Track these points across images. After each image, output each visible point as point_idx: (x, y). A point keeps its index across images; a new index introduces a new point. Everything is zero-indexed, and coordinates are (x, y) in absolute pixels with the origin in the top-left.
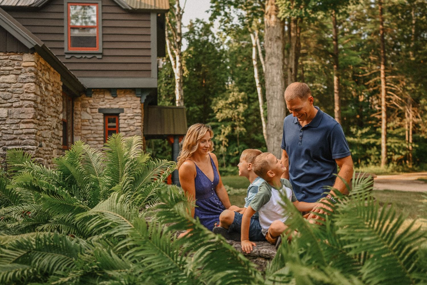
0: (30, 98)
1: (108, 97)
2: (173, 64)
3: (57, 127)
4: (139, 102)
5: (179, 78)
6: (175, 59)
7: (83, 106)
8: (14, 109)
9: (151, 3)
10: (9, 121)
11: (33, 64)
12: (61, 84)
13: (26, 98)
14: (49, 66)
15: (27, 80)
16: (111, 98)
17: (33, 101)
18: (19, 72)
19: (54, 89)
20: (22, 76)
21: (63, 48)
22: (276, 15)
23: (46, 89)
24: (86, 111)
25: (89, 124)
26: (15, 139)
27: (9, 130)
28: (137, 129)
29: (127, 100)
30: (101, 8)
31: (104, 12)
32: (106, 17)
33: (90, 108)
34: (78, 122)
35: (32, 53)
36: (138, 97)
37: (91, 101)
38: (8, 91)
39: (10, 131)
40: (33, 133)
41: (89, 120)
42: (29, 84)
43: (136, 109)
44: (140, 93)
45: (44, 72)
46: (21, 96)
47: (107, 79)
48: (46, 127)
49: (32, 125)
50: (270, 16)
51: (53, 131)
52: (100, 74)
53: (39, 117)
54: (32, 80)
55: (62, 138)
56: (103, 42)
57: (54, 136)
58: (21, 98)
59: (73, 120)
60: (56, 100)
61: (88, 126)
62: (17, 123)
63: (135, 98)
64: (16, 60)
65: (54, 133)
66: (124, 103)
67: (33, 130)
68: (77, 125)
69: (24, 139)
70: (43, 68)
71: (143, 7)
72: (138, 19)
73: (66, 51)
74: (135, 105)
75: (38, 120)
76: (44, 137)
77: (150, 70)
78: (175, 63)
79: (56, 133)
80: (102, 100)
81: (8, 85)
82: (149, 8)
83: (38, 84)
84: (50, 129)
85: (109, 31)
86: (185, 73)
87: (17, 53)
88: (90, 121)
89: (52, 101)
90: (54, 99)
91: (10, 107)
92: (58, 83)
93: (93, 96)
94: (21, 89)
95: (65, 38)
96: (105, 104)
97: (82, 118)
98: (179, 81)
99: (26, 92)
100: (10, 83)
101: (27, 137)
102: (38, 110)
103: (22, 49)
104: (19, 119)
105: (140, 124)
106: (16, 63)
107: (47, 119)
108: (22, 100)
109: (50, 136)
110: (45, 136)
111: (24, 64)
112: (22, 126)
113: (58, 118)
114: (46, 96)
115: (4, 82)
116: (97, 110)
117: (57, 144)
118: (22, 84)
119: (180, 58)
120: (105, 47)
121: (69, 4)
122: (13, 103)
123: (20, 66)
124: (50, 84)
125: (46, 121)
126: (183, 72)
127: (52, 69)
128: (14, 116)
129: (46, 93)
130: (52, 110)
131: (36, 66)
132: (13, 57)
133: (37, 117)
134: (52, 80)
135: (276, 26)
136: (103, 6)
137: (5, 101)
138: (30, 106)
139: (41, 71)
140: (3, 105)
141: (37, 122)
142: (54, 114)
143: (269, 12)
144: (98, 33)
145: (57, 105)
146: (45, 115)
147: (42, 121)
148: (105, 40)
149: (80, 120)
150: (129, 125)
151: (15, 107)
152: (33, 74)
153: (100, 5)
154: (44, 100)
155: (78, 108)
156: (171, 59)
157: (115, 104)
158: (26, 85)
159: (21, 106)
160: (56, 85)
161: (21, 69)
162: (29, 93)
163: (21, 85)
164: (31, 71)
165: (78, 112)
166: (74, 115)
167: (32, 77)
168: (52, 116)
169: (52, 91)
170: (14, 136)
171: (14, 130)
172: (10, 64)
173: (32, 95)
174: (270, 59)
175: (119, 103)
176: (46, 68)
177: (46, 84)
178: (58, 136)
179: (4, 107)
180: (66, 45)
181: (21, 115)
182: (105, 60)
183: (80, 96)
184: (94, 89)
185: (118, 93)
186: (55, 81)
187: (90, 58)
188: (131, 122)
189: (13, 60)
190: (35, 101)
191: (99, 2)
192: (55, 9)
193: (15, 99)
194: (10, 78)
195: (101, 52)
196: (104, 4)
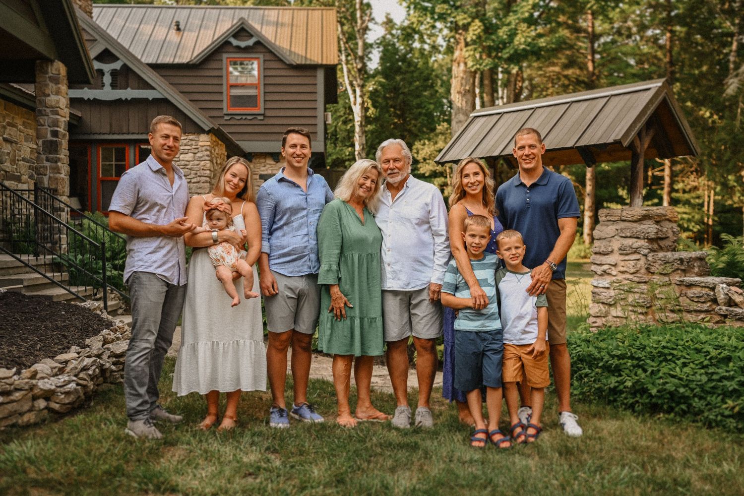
0: (205, 175)
1: (270, 161)
2: (352, 99)
5: (359, 119)
6: (354, 91)
9: (318, 58)
11: (209, 143)
12: (226, 154)
13: (202, 174)
14: (217, 140)
15: (203, 159)
16: (273, 162)
18: (196, 151)
20: (199, 155)
21: (222, 109)
22: (466, 64)
30: (262, 64)
31: (265, 67)
32: (269, 73)
35: (208, 134)
38: (187, 169)
42: (205, 162)
45: (215, 148)
46: (198, 173)
47: (268, 142)
50: (459, 64)
52: (262, 137)
54: (208, 158)
56: (265, 101)
64: (194, 140)
70: (214, 144)
71: (308, 62)
72: (303, 74)
73: (225, 111)
77: (316, 133)
78: (355, 97)
80: (263, 165)
81: (187, 163)
82: (316, 63)
83: (211, 161)
85: (271, 89)
86: (370, 111)
87: (195, 133)
93: (254, 160)
94: (199, 166)
95: (225, 98)
96: (267, 170)
98: (359, 123)
99: (203, 169)
100: (189, 161)
103: (200, 130)
106: (193, 142)
108: (199, 176)
111: (200, 144)
115: (183, 161)
116: (258, 177)
119: (362, 91)
120: (267, 106)
121: (228, 60)
122: (191, 178)
123: (197, 145)
124: (219, 158)
126: (367, 109)
127: (220, 142)
128: (193, 190)
129: (216, 168)
131: (211, 145)
132: (191, 137)
134: (220, 152)
135: (465, 77)
136: (265, 61)
138: (206, 182)
139: (213, 147)
143: (458, 59)
144: (259, 93)
148: (267, 99)
151: (194, 183)
152: (208, 153)
153: (262, 61)
156: (350, 91)
158: (202, 163)
159: (198, 182)
160: (222, 156)
161: (197, 148)
162: (205, 170)
163: (198, 162)
164: (207, 150)
167: (208, 156)
169: (220, 163)
172: (189, 144)
173: (208, 172)
174: (457, 116)
176: (216, 143)
177: (217, 158)
180: (224, 105)
181: (198, 190)
182: (267, 121)
184: (254, 152)
186: (222, 153)
187: (250, 120)
189: (191, 140)
190: (210, 177)
191: (261, 56)
192: (213, 65)
193: (194, 176)
194: (189, 156)
195: (262, 112)
196: (266, 59)
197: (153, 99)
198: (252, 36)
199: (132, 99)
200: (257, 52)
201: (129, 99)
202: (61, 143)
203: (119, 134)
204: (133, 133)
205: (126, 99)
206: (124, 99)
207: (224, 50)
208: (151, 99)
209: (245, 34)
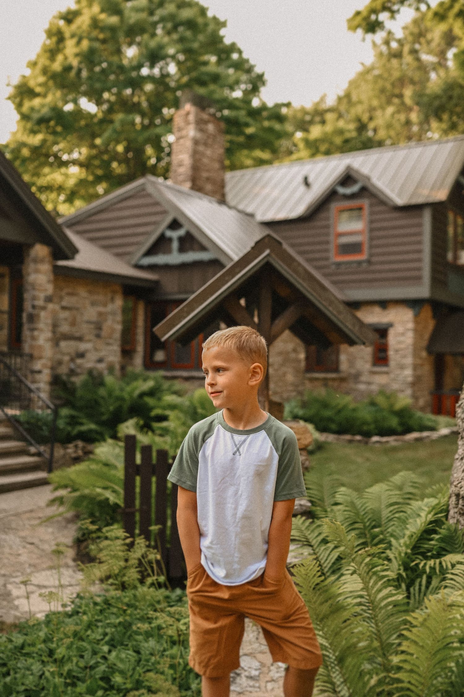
3: (294, 350)
4: (411, 314)
16: (381, 310)
28: (408, 347)
29: (398, 312)
31: (371, 212)
32: (373, 217)
36: (411, 309)
43: (407, 323)
55: (303, 361)
56: (371, 247)
63: (407, 310)
66: (394, 315)
72: (409, 216)
73: (332, 261)
74: (406, 318)
85: (377, 234)
95: (332, 247)
96: (373, 317)
105: (412, 341)
120: (372, 252)
144: (364, 238)
148: (372, 244)
150: (400, 342)
153: (367, 206)
157: (384, 318)
175: (389, 317)
178: (296, 359)
182: (373, 268)
184: (362, 301)
185: (388, 304)
187: (356, 267)
188: (402, 339)
191: (367, 201)
195: (367, 258)
196: (372, 203)
197: (209, 260)
198: (357, 182)
200: (363, 198)
201: (190, 262)
202: (38, 316)
206: (187, 262)
207: (331, 200)
209: (351, 181)
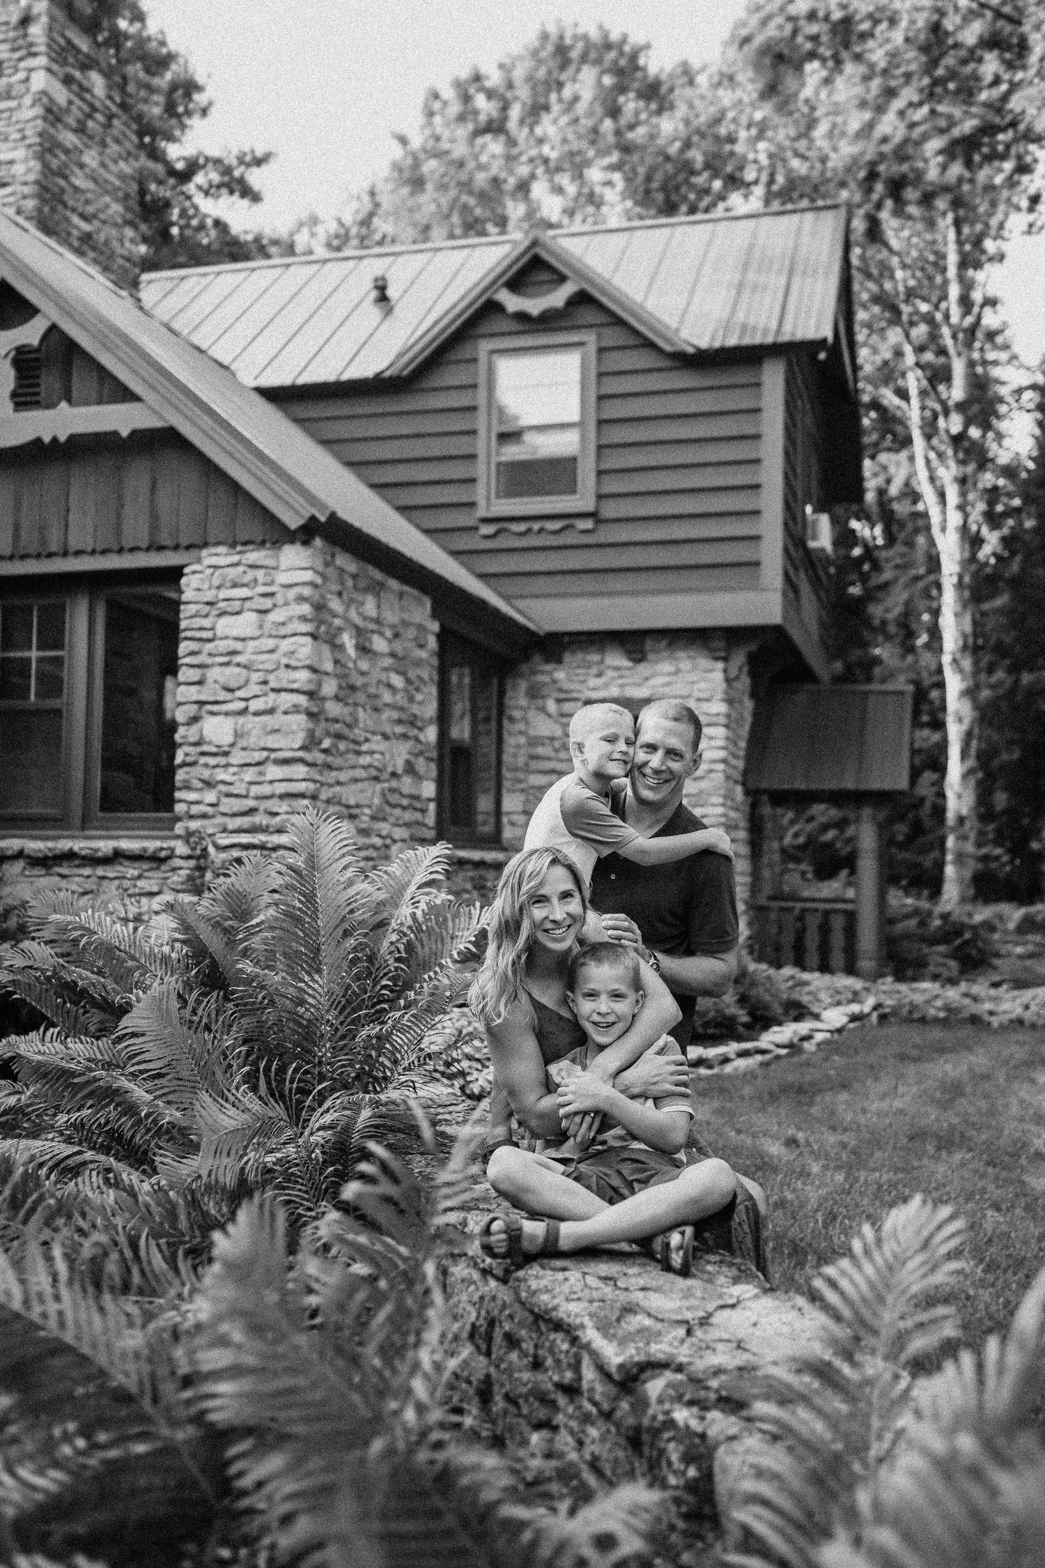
0: (295, 686)
2: (936, 518)
3: (410, 769)
4: (718, 676)
5: (956, 569)
6: (942, 496)
7: (535, 694)
8: (250, 718)
10: (237, 757)
11: (308, 576)
12: (435, 627)
13: (285, 685)
14: (377, 575)
15: (290, 629)
17: (304, 693)
18: (267, 603)
19: (398, 647)
20: (277, 615)
21: (472, 505)
23: (364, 649)
24: (543, 709)
25: (553, 754)
26: (251, 811)
27: (237, 785)
28: (711, 771)
29: (678, 671)
30: (593, 361)
31: (603, 369)
33: (559, 701)
34: (518, 746)
35: (306, 543)
36: (716, 659)
37: (560, 675)
38: (238, 665)
39: (239, 789)
40: (302, 796)
41: (552, 739)
42: (293, 639)
43: (708, 700)
44: (722, 644)
45: (358, 596)
46: (271, 677)
48: (361, 773)
49: (300, 771)
51: (394, 784)
53: (326, 743)
54: (304, 627)
55: (432, 806)
56: (600, 473)
57: (394, 799)
58: (272, 684)
59: (500, 741)
60: (408, 681)
61: (549, 759)
62: (259, 764)
63: (704, 662)
64: (261, 567)
65: (392, 790)
66: (666, 679)
67: (301, 787)
68: (515, 755)
69: (276, 814)
70: (350, 583)
71: (732, 341)
72: (720, 383)
73: (481, 512)
74: (703, 685)
75: (325, 751)
76: (348, 807)
77: (757, 564)
78: (944, 512)
79: (405, 791)
80: (594, 671)
81: (238, 646)
82: (757, 340)
83: (324, 635)
84: (376, 779)
85: (620, 434)
87: (263, 543)
88: (557, 744)
89: (389, 686)
90: (397, 681)
91: (244, 712)
92: (421, 628)
93: (567, 658)
94: (274, 656)
95: (483, 471)
97: (532, 732)
98: (955, 579)
99: (287, 666)
100: (243, 640)
101: (283, 807)
102: (327, 720)
104: (264, 749)
105: (722, 754)
106: (260, 574)
107: (365, 747)
108: (273, 690)
109: (376, 801)
110: (352, 802)
111: (282, 578)
112: (274, 772)
113: (417, 740)
114: (363, 674)
115: (226, 638)
117: (408, 825)
118: (277, 641)
120: (606, 489)
121: (495, 356)
122: (247, 700)
123: (271, 583)
124: (381, 634)
125: (358, 753)
127: (394, 584)
128: (252, 741)
129: (364, 665)
130: (387, 714)
131: (319, 581)
132: (253, 556)
133: (320, 743)
134: (391, 617)
136: (601, 350)
137: (229, 696)
138: (296, 709)
139: (340, 594)
140: (224, 708)
141: (319, 757)
142: (399, 729)
145: (411, 699)
146: (358, 733)
147: (341, 755)
148: (606, 466)
149: (523, 740)
151: (256, 714)
152: (306, 609)
153: (592, 348)
154: (353, 688)
155: (518, 699)
156: (929, 499)
157: (639, 685)
158: (285, 645)
159: (271, 711)
160: (411, 633)
161: (272, 595)
162: (295, 668)
163: (270, 643)
164: (301, 599)
165: (517, 714)
166: (506, 722)
167: (303, 618)
168: (386, 737)
169: (393, 655)
170: (251, 803)
171: (251, 783)
172: (245, 581)
173: (303, 677)
175: (652, 682)
176: (362, 583)
177: (359, 632)
178: (416, 798)
179: (227, 714)
180: (480, 493)
181: (270, 738)
183: (527, 658)
184: (570, 634)
185: (649, 644)
186: (405, 624)
187: (555, 532)
189: (252, 567)
190: (311, 694)
191: (590, 338)
192: (451, 376)
193: (254, 689)
194: (245, 623)
195: (590, 506)
196: (604, 344)
197: (134, 433)
198: (562, 279)
199: (72, 438)
200: (578, 327)
201: (62, 438)
203: (38, 556)
204: (78, 553)
205: (55, 439)
206: (47, 439)
207: (483, 329)
208: (125, 433)
209: (544, 276)
